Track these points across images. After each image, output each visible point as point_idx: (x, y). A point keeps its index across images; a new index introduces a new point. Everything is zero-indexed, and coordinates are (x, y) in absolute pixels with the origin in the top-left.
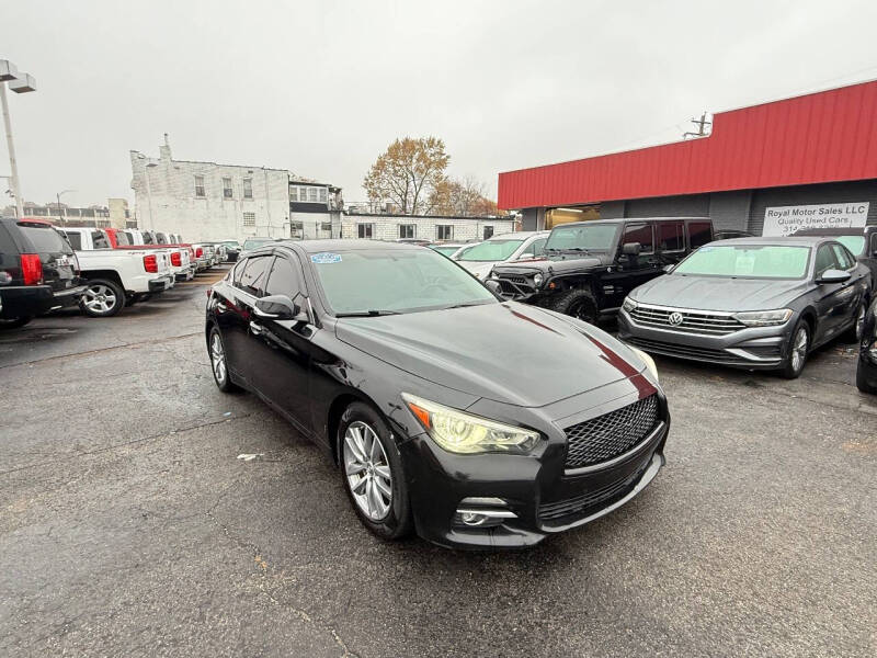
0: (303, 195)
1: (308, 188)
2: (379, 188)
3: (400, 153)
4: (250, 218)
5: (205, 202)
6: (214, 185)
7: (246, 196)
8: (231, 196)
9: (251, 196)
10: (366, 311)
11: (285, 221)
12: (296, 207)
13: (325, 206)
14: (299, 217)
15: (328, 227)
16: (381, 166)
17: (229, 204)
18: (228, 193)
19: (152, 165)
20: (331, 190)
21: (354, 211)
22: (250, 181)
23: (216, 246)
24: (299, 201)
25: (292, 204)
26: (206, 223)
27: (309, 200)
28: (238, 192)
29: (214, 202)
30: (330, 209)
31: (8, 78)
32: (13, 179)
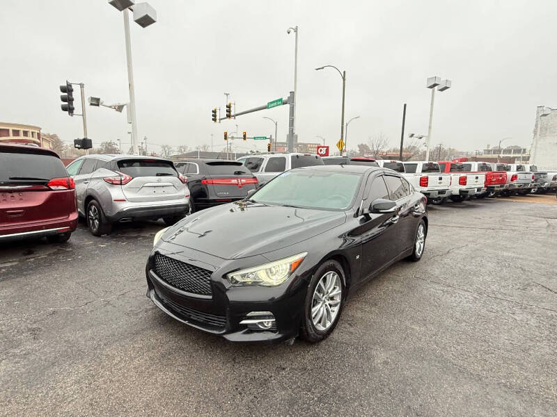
19: (545, 115)
31: (435, 85)
32: (428, 137)
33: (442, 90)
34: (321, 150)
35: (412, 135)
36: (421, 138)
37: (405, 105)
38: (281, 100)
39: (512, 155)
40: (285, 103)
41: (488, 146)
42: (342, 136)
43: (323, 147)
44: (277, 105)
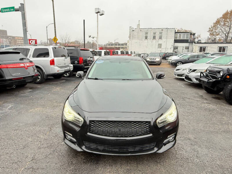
0: (180, 37)
1: (182, 34)
2: (215, 32)
3: (228, 16)
4: (160, 46)
5: (147, 40)
6: (150, 35)
7: (160, 38)
8: (155, 38)
9: (161, 38)
10: (94, 78)
11: (172, 46)
12: (176, 41)
13: (188, 40)
14: (177, 44)
15: (187, 48)
16: (218, 22)
17: (154, 41)
18: (154, 38)
19: (133, 31)
20: (191, 34)
21: (199, 42)
22: (162, 33)
23: (142, 55)
24: (178, 39)
25: (175, 40)
26: (147, 47)
27: (182, 38)
28: (157, 37)
29: (150, 41)
30: (189, 41)
31: (99, 12)
32: (97, 38)
33: (101, 15)
34: (32, 42)
35: (90, 36)
36: (93, 38)
37: (84, 20)
38: (13, 8)
39: (117, 46)
40: (17, 10)
41: (109, 42)
42: (55, 35)
43: (33, 40)
44: (10, 11)
